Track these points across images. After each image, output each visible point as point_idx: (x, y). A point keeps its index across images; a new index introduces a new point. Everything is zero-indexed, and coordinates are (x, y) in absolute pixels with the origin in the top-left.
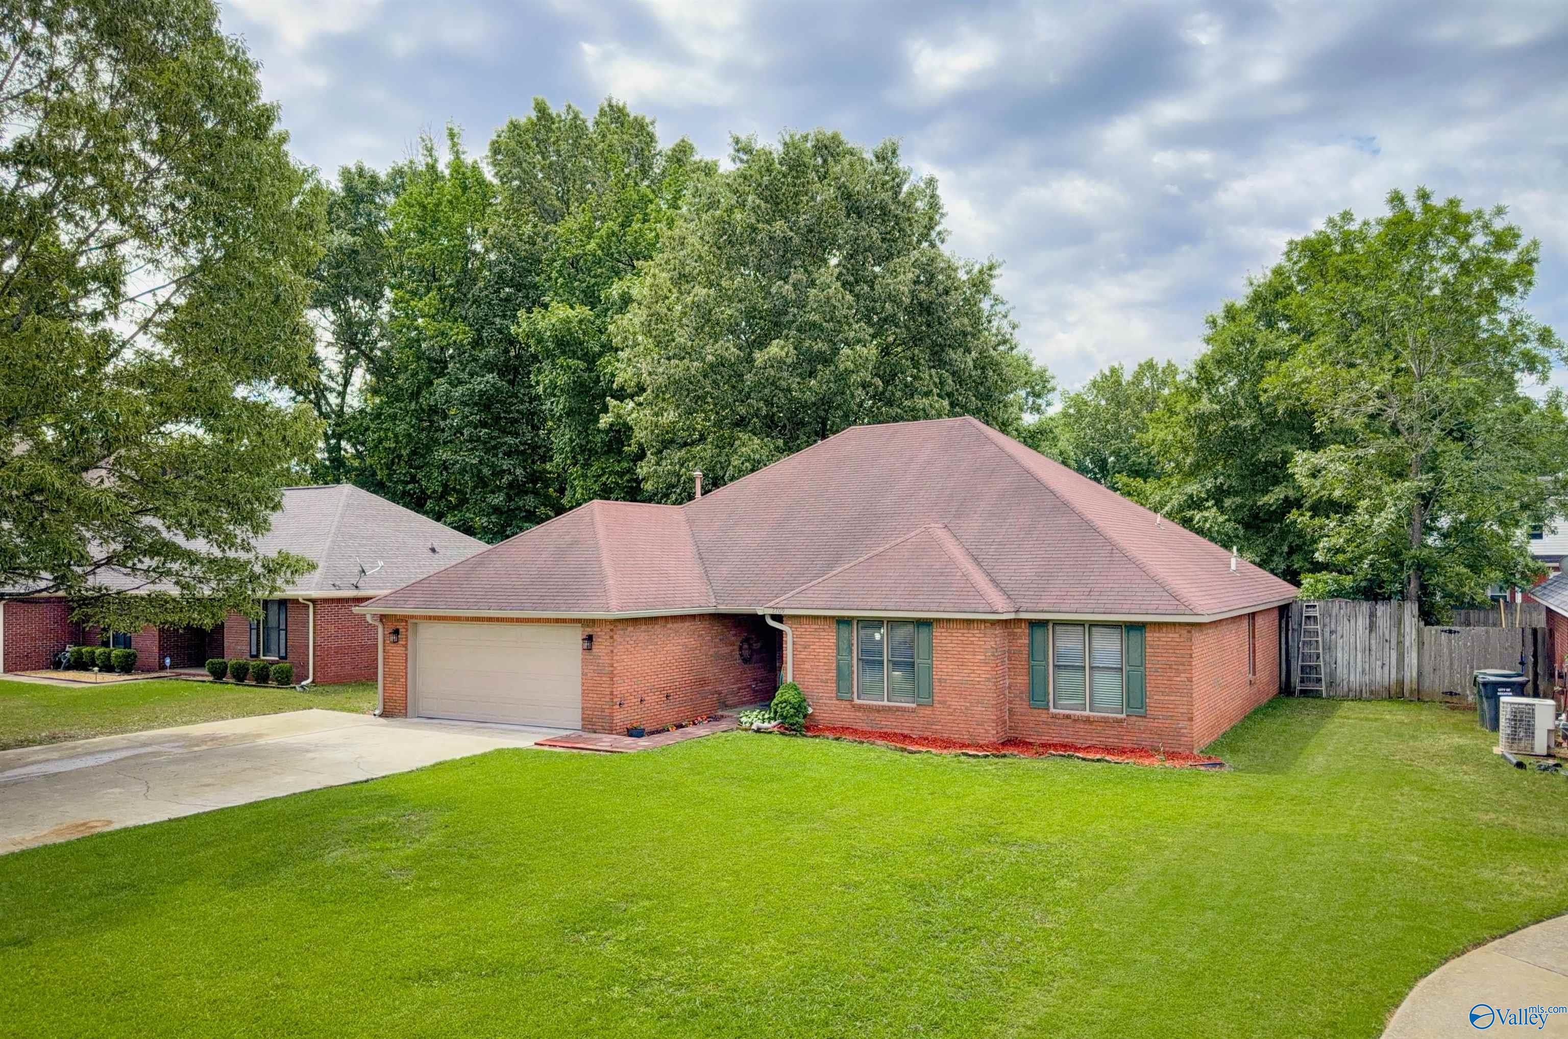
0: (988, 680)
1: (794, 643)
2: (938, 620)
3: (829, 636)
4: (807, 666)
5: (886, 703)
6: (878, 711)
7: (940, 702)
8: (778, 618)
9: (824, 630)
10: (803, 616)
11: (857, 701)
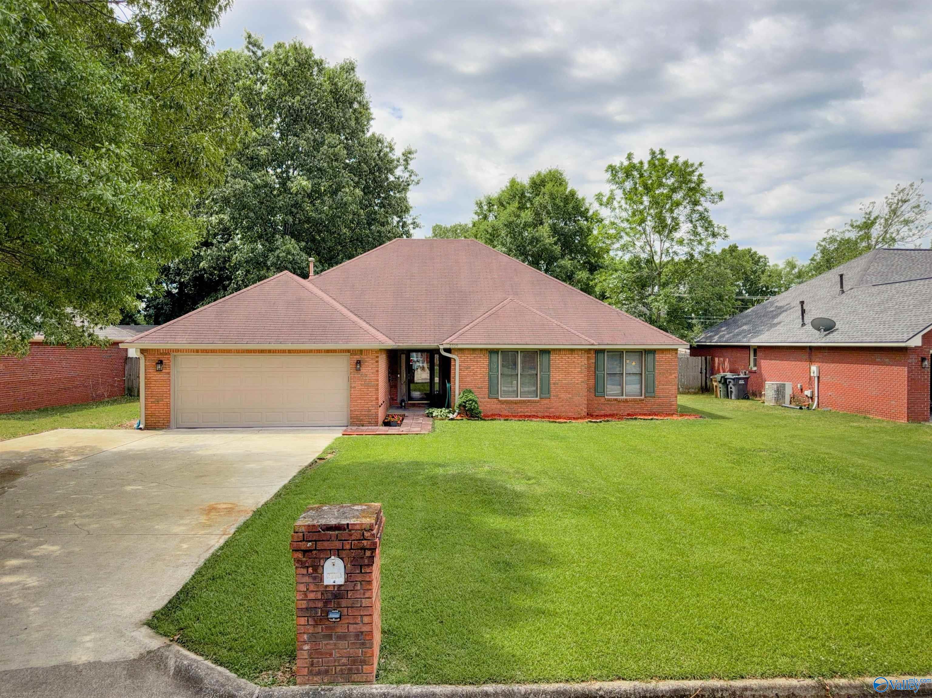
0: (582, 382)
1: (460, 366)
2: (554, 350)
3: (484, 361)
4: (468, 379)
5: (519, 398)
6: (516, 403)
7: (554, 396)
8: (448, 350)
9: (480, 357)
10: (466, 349)
11: (500, 399)
